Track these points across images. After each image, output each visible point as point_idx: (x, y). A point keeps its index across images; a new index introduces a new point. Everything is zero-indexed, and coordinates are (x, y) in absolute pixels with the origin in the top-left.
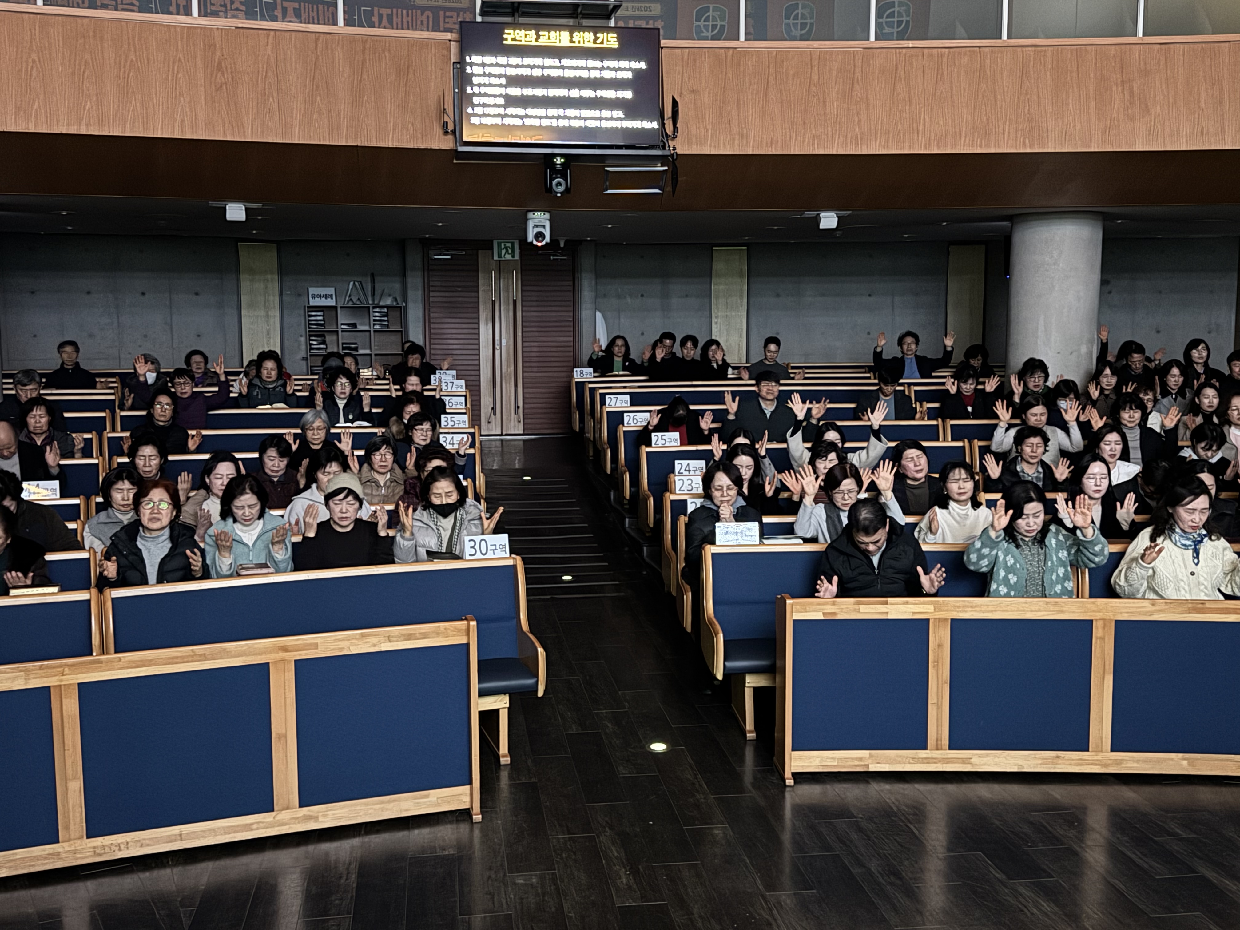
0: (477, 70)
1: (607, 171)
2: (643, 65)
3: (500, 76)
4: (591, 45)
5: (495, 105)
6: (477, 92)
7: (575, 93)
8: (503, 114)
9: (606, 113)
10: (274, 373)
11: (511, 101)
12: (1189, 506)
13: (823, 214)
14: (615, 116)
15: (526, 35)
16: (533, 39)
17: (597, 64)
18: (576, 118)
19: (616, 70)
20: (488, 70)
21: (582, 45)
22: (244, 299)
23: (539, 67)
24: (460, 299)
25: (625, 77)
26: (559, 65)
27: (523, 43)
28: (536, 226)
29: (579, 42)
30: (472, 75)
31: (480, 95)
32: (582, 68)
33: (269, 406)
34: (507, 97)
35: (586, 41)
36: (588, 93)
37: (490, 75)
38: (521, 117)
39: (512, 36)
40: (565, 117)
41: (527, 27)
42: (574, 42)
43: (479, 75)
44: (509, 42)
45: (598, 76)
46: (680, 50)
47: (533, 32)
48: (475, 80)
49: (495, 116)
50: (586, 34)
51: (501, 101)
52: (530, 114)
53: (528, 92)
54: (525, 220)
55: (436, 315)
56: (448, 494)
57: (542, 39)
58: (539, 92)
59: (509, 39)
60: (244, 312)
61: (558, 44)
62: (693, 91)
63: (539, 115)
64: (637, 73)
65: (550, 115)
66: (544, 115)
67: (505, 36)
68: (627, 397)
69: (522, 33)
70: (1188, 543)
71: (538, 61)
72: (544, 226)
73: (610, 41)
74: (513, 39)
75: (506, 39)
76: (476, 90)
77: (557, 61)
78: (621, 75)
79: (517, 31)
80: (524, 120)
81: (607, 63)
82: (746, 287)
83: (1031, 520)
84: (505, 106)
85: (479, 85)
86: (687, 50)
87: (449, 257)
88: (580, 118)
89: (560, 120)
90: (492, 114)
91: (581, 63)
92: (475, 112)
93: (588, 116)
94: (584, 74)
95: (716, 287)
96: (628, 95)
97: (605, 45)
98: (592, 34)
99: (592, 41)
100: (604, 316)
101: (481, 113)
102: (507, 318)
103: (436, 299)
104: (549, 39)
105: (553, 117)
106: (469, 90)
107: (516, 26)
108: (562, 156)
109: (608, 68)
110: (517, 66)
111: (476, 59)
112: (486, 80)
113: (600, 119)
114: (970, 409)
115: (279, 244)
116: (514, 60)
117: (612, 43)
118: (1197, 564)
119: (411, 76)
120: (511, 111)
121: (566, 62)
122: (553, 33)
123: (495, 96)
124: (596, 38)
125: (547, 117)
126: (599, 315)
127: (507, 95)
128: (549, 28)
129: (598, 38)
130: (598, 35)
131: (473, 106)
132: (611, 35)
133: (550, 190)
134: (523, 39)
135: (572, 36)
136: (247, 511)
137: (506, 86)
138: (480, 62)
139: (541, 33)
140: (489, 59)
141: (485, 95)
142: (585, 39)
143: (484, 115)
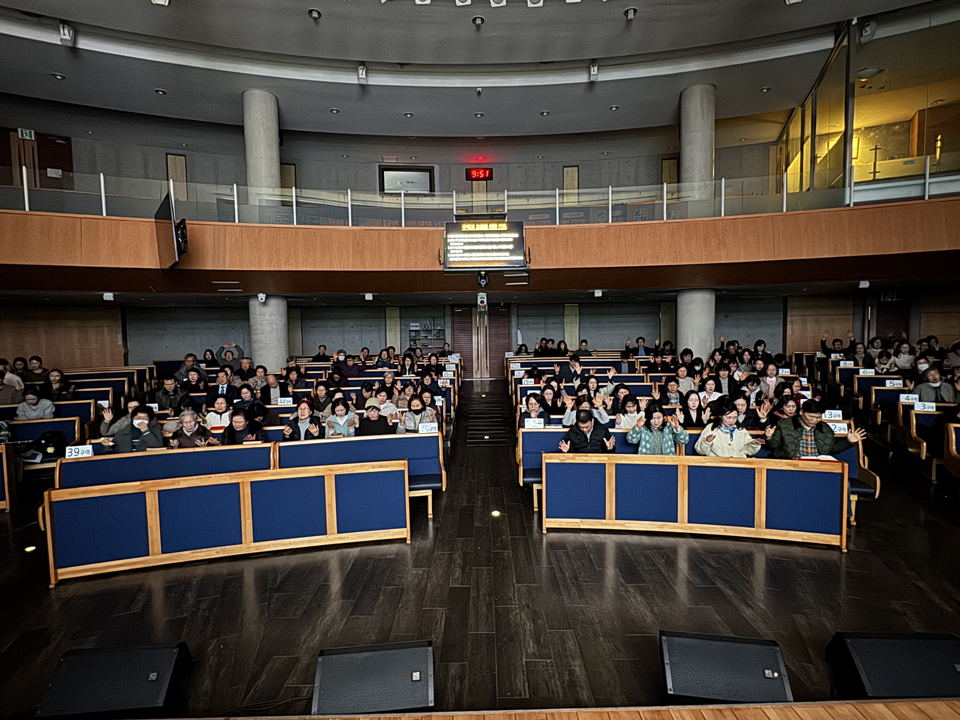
0: (452, 240)
1: (505, 276)
2: (517, 235)
3: (461, 242)
4: (496, 229)
5: (459, 253)
7: (490, 247)
8: (462, 256)
9: (502, 254)
10: (386, 356)
11: (465, 251)
12: (728, 416)
13: (596, 291)
14: (506, 255)
15: (471, 226)
16: (474, 228)
17: (499, 236)
19: (506, 238)
20: (456, 240)
22: (388, 328)
23: (476, 238)
24: (465, 326)
25: (510, 241)
26: (484, 237)
27: (470, 229)
28: (481, 298)
29: (492, 228)
30: (450, 242)
31: (453, 250)
32: (493, 238)
34: (464, 250)
35: (494, 228)
36: (495, 247)
37: (457, 242)
38: (469, 257)
39: (466, 227)
40: (486, 257)
41: (472, 223)
42: (489, 228)
43: (453, 242)
44: (464, 229)
45: (499, 240)
46: (531, 229)
48: (451, 244)
49: (459, 257)
51: (462, 251)
52: (472, 256)
53: (472, 247)
54: (477, 296)
55: (456, 333)
56: (417, 406)
57: (477, 228)
58: (476, 247)
60: (387, 333)
61: (483, 229)
62: (538, 245)
63: (476, 256)
64: (515, 238)
67: (463, 227)
68: (519, 364)
69: (469, 226)
70: (728, 431)
71: (476, 236)
72: (484, 298)
73: (504, 227)
74: (466, 229)
76: (452, 248)
77: (483, 235)
78: (509, 239)
79: (467, 225)
81: (503, 235)
82: (578, 320)
83: (657, 420)
84: (463, 253)
85: (453, 246)
86: (534, 229)
87: (461, 311)
91: (493, 236)
93: (495, 256)
94: (494, 240)
95: (566, 320)
96: (511, 247)
97: (502, 229)
98: (497, 225)
99: (497, 227)
100: (521, 332)
101: (453, 256)
102: (483, 333)
103: (456, 327)
104: (480, 227)
105: (481, 257)
106: (449, 248)
107: (466, 223)
108: (484, 271)
109: (503, 237)
110: (467, 238)
112: (455, 244)
113: (500, 257)
114: (659, 369)
115: (400, 307)
116: (466, 236)
118: (732, 440)
119: (428, 243)
120: (465, 255)
121: (486, 236)
122: (481, 225)
123: (459, 250)
125: (479, 257)
126: (519, 331)
128: (480, 223)
129: (499, 226)
131: (450, 254)
132: (504, 225)
133: (480, 284)
135: (489, 226)
136: (340, 412)
137: (463, 246)
138: (453, 237)
139: (477, 225)
140: (457, 236)
141: (455, 249)
142: (493, 226)
143: (455, 257)
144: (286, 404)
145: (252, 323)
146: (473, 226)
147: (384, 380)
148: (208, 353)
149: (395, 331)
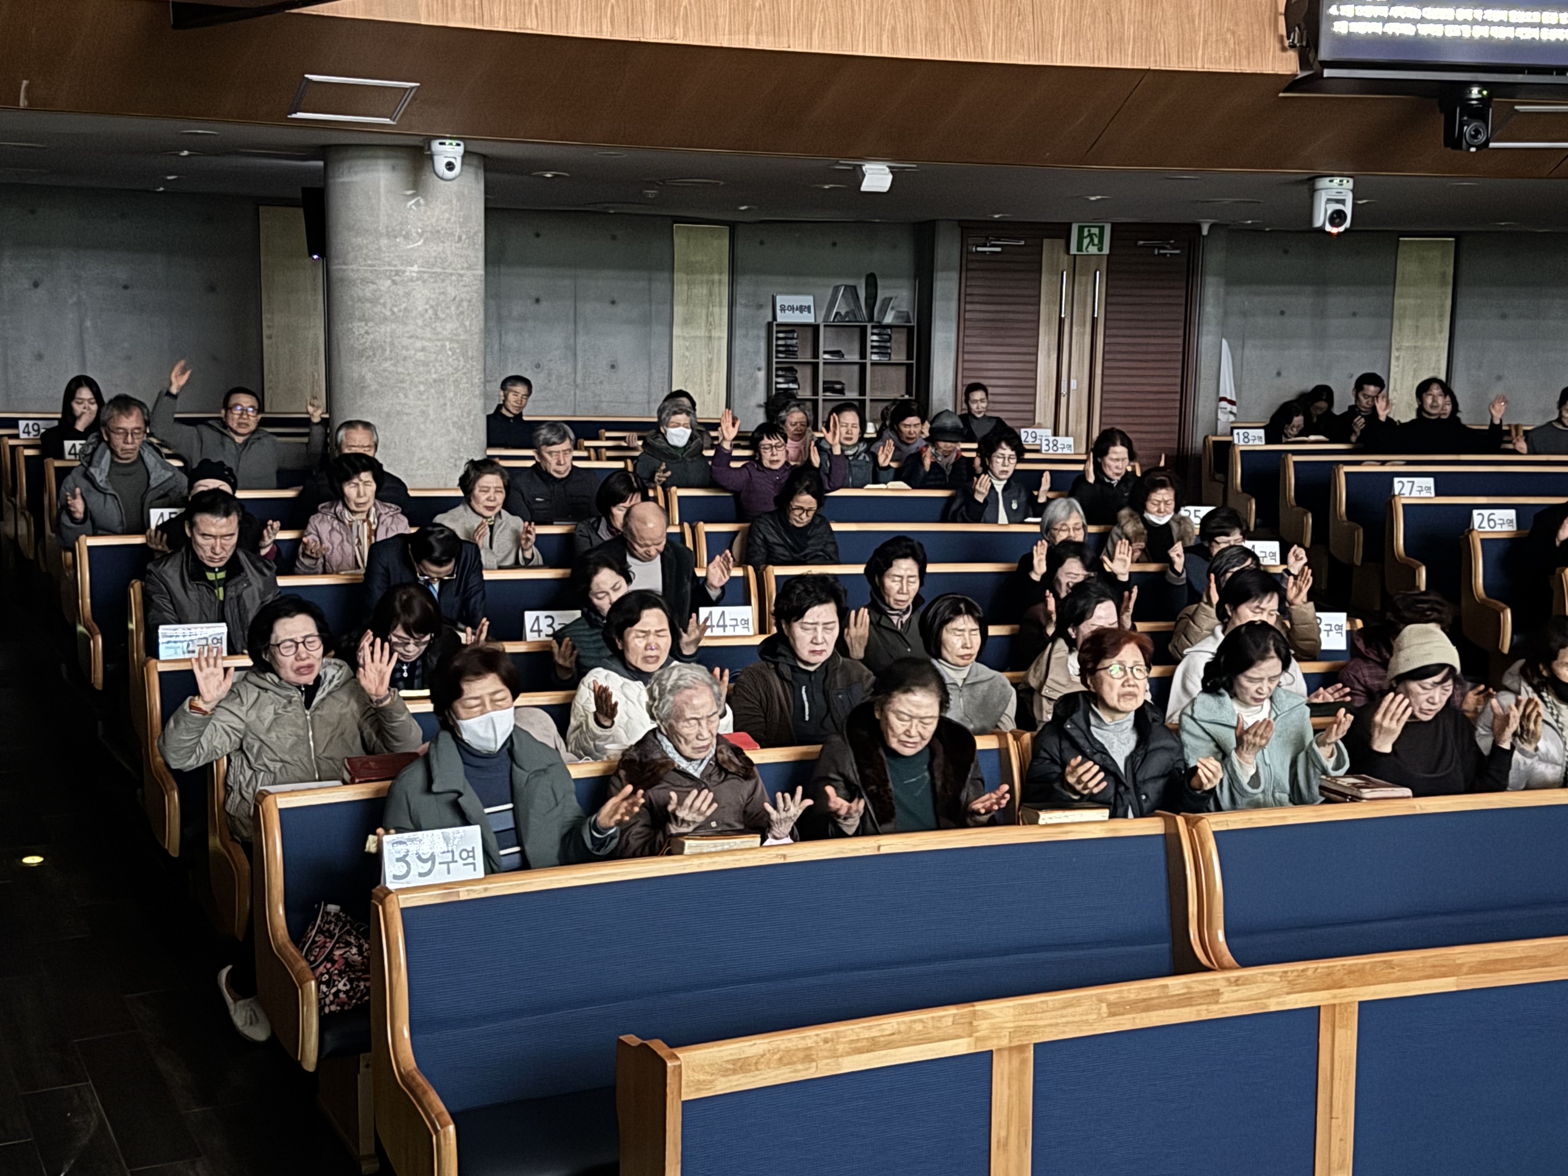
1: (1516, 111)
8: (1386, 16)
9: (1550, 17)
14: (1564, 22)
18: (1501, 23)
22: (678, 310)
24: (1011, 316)
28: (1330, 200)
33: (883, 486)
38: (1415, 22)
40: (1484, 22)
49: (1372, 19)
52: (1428, 17)
54: (1314, 191)
55: (974, 340)
60: (676, 331)
63: (1442, 18)
65: (1460, 18)
66: (1451, 18)
68: (1430, 482)
72: (1342, 202)
80: (1419, 25)
82: (1449, 302)
87: (999, 249)
88: (1508, 24)
89: (1476, 27)
90: (1368, 16)
92: (1342, 13)
93: (1521, 21)
95: (1402, 301)
100: (1229, 346)
101: (1351, 15)
102: (1081, 346)
103: (975, 316)
105: (1465, 22)
108: (1483, 85)
113: (1540, 25)
115: (733, 227)
120: (1398, 11)
125: (1455, 22)
126: (1224, 342)
143: (1356, 19)
144: (729, 631)
149: (710, 325)
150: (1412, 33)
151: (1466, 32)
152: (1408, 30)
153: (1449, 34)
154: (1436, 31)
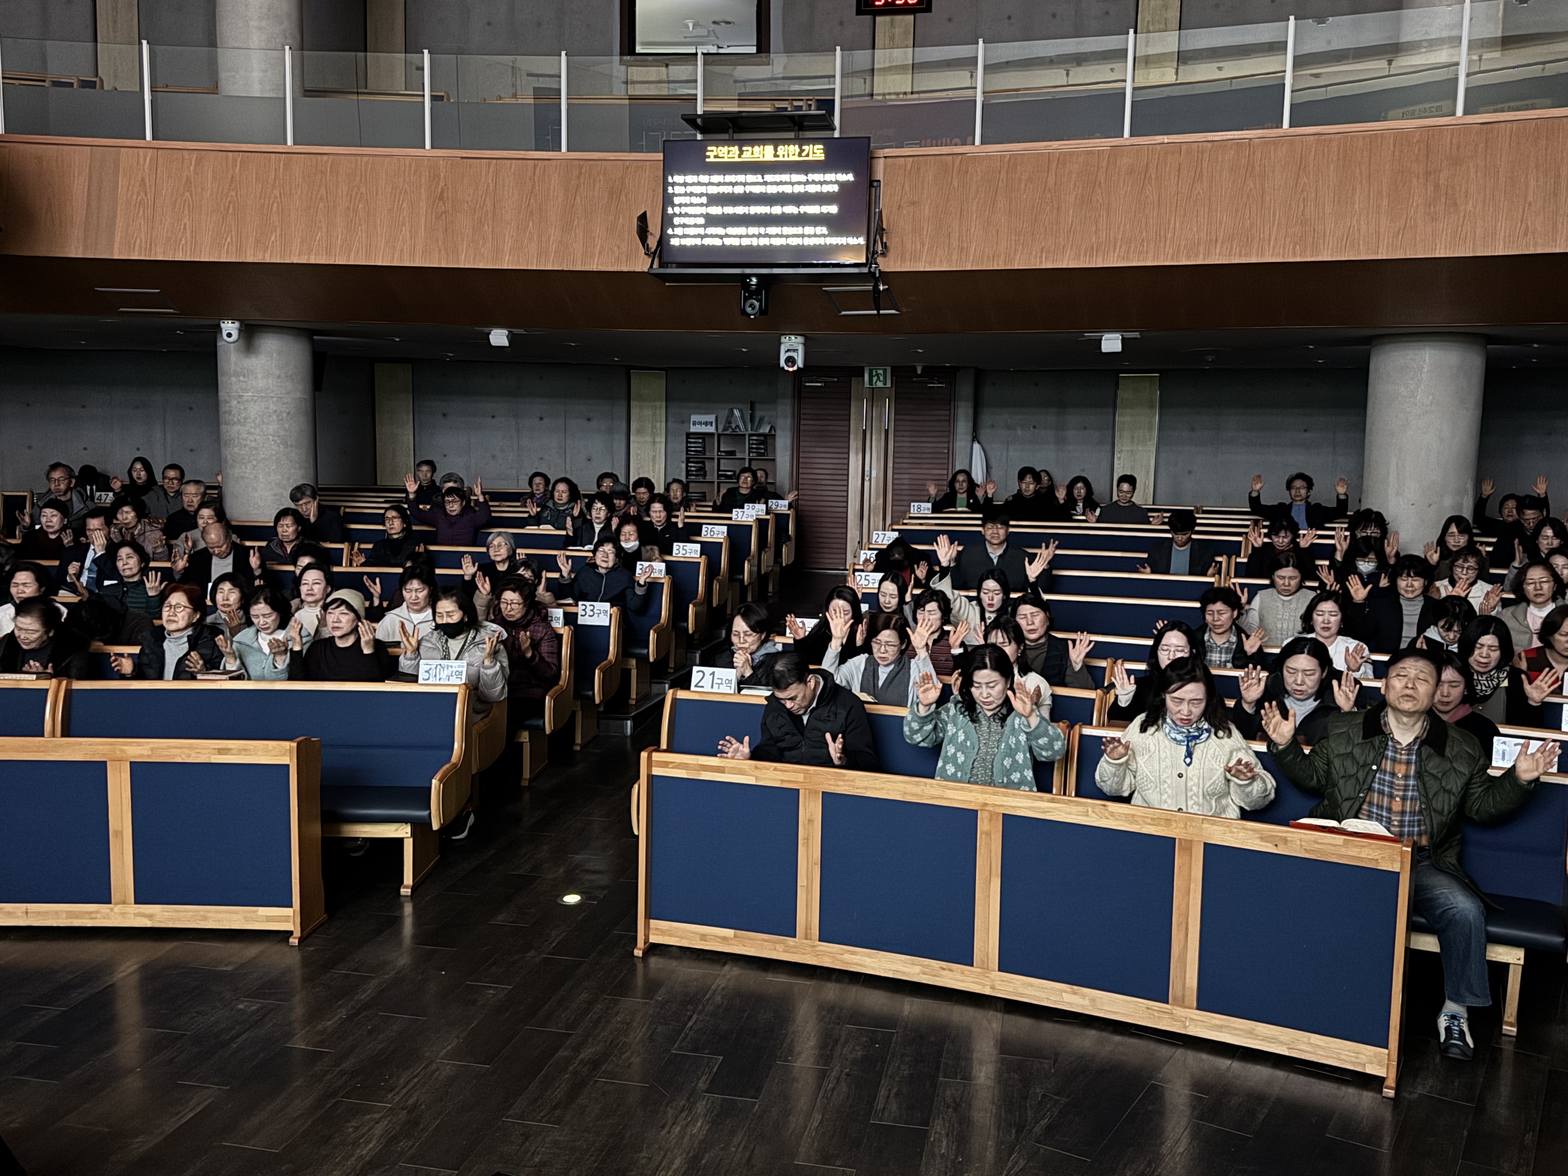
0: (678, 190)
1: (826, 291)
2: (850, 177)
3: (701, 195)
4: (796, 158)
5: (696, 226)
6: (678, 213)
7: (777, 210)
8: (703, 233)
9: (809, 230)
11: (711, 221)
13: (1106, 336)
14: (818, 233)
15: (729, 152)
16: (736, 156)
17: (802, 178)
18: (777, 236)
19: (821, 183)
20: (689, 189)
21: (786, 159)
22: (634, 424)
23: (741, 184)
24: (831, 428)
25: (831, 190)
26: (762, 181)
27: (726, 160)
28: (788, 350)
29: (784, 156)
30: (674, 195)
31: (680, 215)
32: (786, 183)
33: (536, 527)
34: (707, 217)
35: (791, 155)
36: (791, 209)
37: (691, 194)
38: (721, 237)
39: (715, 153)
40: (767, 235)
41: (730, 142)
42: (778, 156)
43: (680, 195)
44: (712, 159)
45: (803, 191)
46: (903, 159)
47: (737, 147)
48: (677, 200)
49: (695, 236)
50: (792, 146)
51: (701, 221)
52: (730, 233)
53: (729, 210)
54: (778, 344)
55: (805, 444)
56: (449, 614)
57: (745, 155)
58: (740, 210)
59: (712, 157)
61: (761, 159)
62: (913, 203)
63: (739, 234)
64: (844, 186)
65: (750, 233)
66: (745, 234)
67: (708, 154)
69: (725, 149)
70: (1180, 737)
71: (741, 178)
72: (795, 350)
73: (816, 152)
74: (716, 157)
75: (709, 157)
76: (677, 210)
77: (760, 176)
78: (826, 189)
79: (720, 148)
80: (724, 239)
81: (812, 177)
82: (1157, 420)
84: (705, 226)
85: (680, 205)
86: (911, 159)
87: (821, 384)
88: (782, 236)
89: (761, 239)
90: (692, 234)
91: (785, 177)
92: (676, 233)
93: (790, 234)
94: (788, 189)
95: (1121, 418)
96: (833, 209)
97: (810, 158)
98: (797, 146)
99: (797, 154)
100: (983, 448)
101: (681, 234)
102: (878, 447)
103: (806, 428)
104: (752, 154)
106: (670, 211)
107: (719, 142)
108: (757, 275)
109: (814, 182)
110: (719, 184)
111: (678, 179)
112: (686, 200)
113: (803, 236)
115: (667, 371)
116: (716, 178)
117: (818, 155)
118: (1189, 765)
119: (623, 198)
120: (711, 230)
121: (769, 178)
122: (756, 148)
123: (695, 216)
124: (802, 151)
125: (747, 236)
126: (976, 446)
127: (707, 214)
128: (753, 142)
129: (804, 150)
130: (804, 147)
131: (673, 226)
132: (817, 147)
133: (744, 312)
134: (726, 155)
135: (776, 150)
137: (707, 206)
138: (682, 182)
139: (744, 148)
140: (690, 179)
141: (686, 215)
142: (789, 152)
143: (685, 236)
145: (222, 394)
146: (735, 149)
147: (487, 554)
148: (138, 466)
150: (721, 244)
151: (755, 242)
152: (717, 242)
153: (743, 244)
154: (735, 242)
